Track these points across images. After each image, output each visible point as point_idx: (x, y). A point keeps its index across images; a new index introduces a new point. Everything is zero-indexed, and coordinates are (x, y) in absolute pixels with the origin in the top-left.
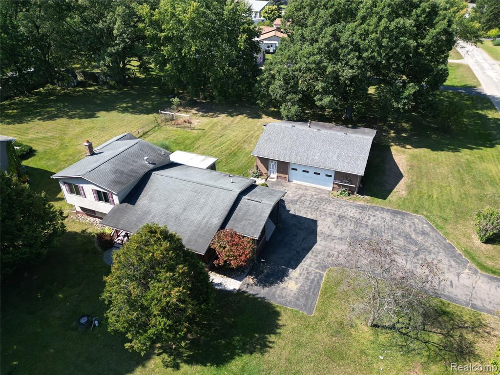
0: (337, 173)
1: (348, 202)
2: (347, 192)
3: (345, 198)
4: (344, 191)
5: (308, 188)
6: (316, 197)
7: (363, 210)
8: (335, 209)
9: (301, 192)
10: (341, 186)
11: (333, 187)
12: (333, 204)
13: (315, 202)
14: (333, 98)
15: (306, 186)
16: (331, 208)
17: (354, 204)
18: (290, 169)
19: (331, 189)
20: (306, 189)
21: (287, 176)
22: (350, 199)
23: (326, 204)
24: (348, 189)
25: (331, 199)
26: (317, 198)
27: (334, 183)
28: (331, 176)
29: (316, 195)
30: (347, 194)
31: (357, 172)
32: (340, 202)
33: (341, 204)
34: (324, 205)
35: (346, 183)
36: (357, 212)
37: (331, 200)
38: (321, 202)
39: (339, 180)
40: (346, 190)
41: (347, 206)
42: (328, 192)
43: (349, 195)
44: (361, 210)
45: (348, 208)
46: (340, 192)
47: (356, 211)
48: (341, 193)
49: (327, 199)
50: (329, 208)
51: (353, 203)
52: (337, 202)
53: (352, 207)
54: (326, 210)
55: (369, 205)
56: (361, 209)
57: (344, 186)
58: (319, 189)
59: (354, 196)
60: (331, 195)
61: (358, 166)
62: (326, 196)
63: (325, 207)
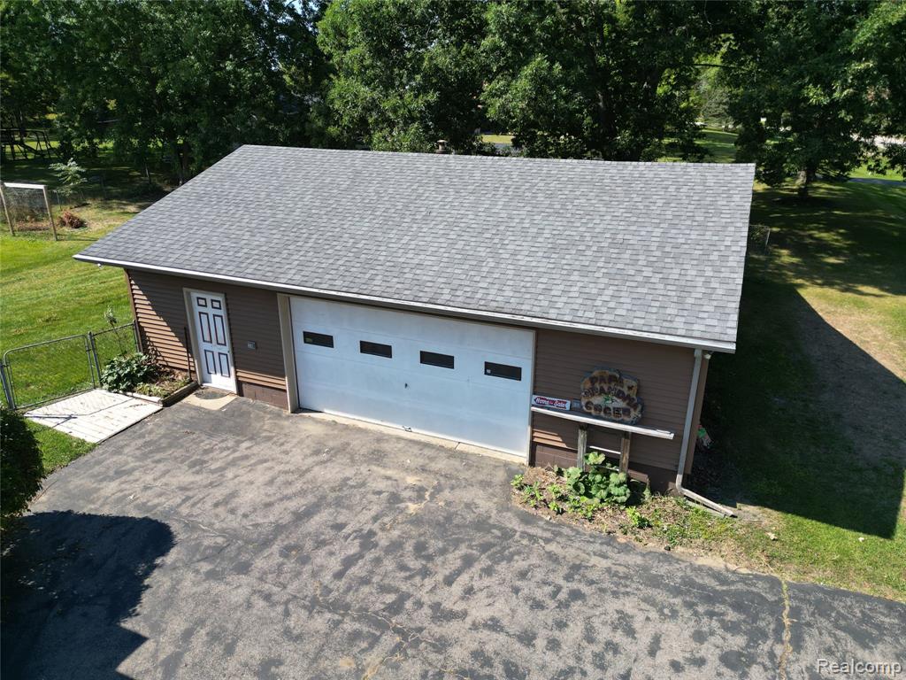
0: (548, 338)
1: (626, 548)
2: (617, 477)
3: (606, 522)
4: (599, 469)
5: (386, 446)
6: (412, 508)
7: (756, 636)
8: (524, 616)
9: (330, 474)
10: (582, 436)
11: (533, 445)
12: (520, 564)
13: (395, 546)
14: (546, 64)
15: (380, 438)
16: (500, 609)
17: (677, 573)
18: (299, 338)
19: (521, 456)
20: (377, 457)
21: (285, 383)
22: (643, 524)
23: (468, 562)
24: (625, 460)
25: (514, 524)
26: (416, 521)
27: (537, 421)
28: (513, 373)
29: (420, 492)
30: (622, 494)
31: (679, 323)
32: (571, 553)
33: (575, 569)
34: (449, 581)
35: (605, 412)
36: (709, 651)
37: (507, 534)
38: (435, 545)
39: (563, 396)
40: (614, 460)
41: (619, 583)
42: (501, 475)
43: (635, 500)
44: (732, 628)
45: (629, 605)
46: (574, 472)
47: (699, 637)
48: (584, 486)
49: (482, 525)
50: (479, 610)
51: (666, 557)
52: (552, 547)
53: (661, 596)
54: (451, 629)
55: (787, 577)
56: (732, 616)
57: (596, 436)
58: (452, 454)
59: (670, 503)
60: (517, 499)
61: (684, 290)
62: (485, 504)
63: (450, 598)
